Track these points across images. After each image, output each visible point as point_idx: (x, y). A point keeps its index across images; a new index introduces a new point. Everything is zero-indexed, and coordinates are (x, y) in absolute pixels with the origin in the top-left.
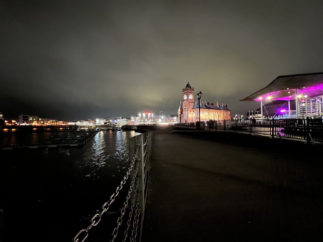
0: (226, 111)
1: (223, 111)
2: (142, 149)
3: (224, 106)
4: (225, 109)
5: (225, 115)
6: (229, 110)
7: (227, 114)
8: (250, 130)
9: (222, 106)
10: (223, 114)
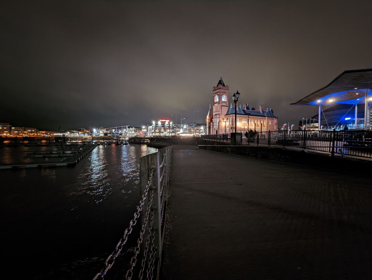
0: (272, 118)
1: (267, 119)
2: (157, 174)
3: (269, 111)
4: (270, 116)
5: (270, 123)
6: (275, 117)
7: (272, 122)
8: (303, 144)
9: (267, 111)
10: (268, 122)
